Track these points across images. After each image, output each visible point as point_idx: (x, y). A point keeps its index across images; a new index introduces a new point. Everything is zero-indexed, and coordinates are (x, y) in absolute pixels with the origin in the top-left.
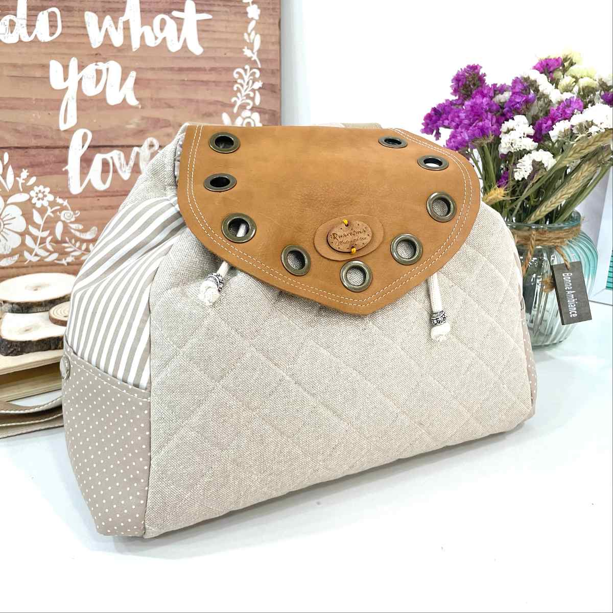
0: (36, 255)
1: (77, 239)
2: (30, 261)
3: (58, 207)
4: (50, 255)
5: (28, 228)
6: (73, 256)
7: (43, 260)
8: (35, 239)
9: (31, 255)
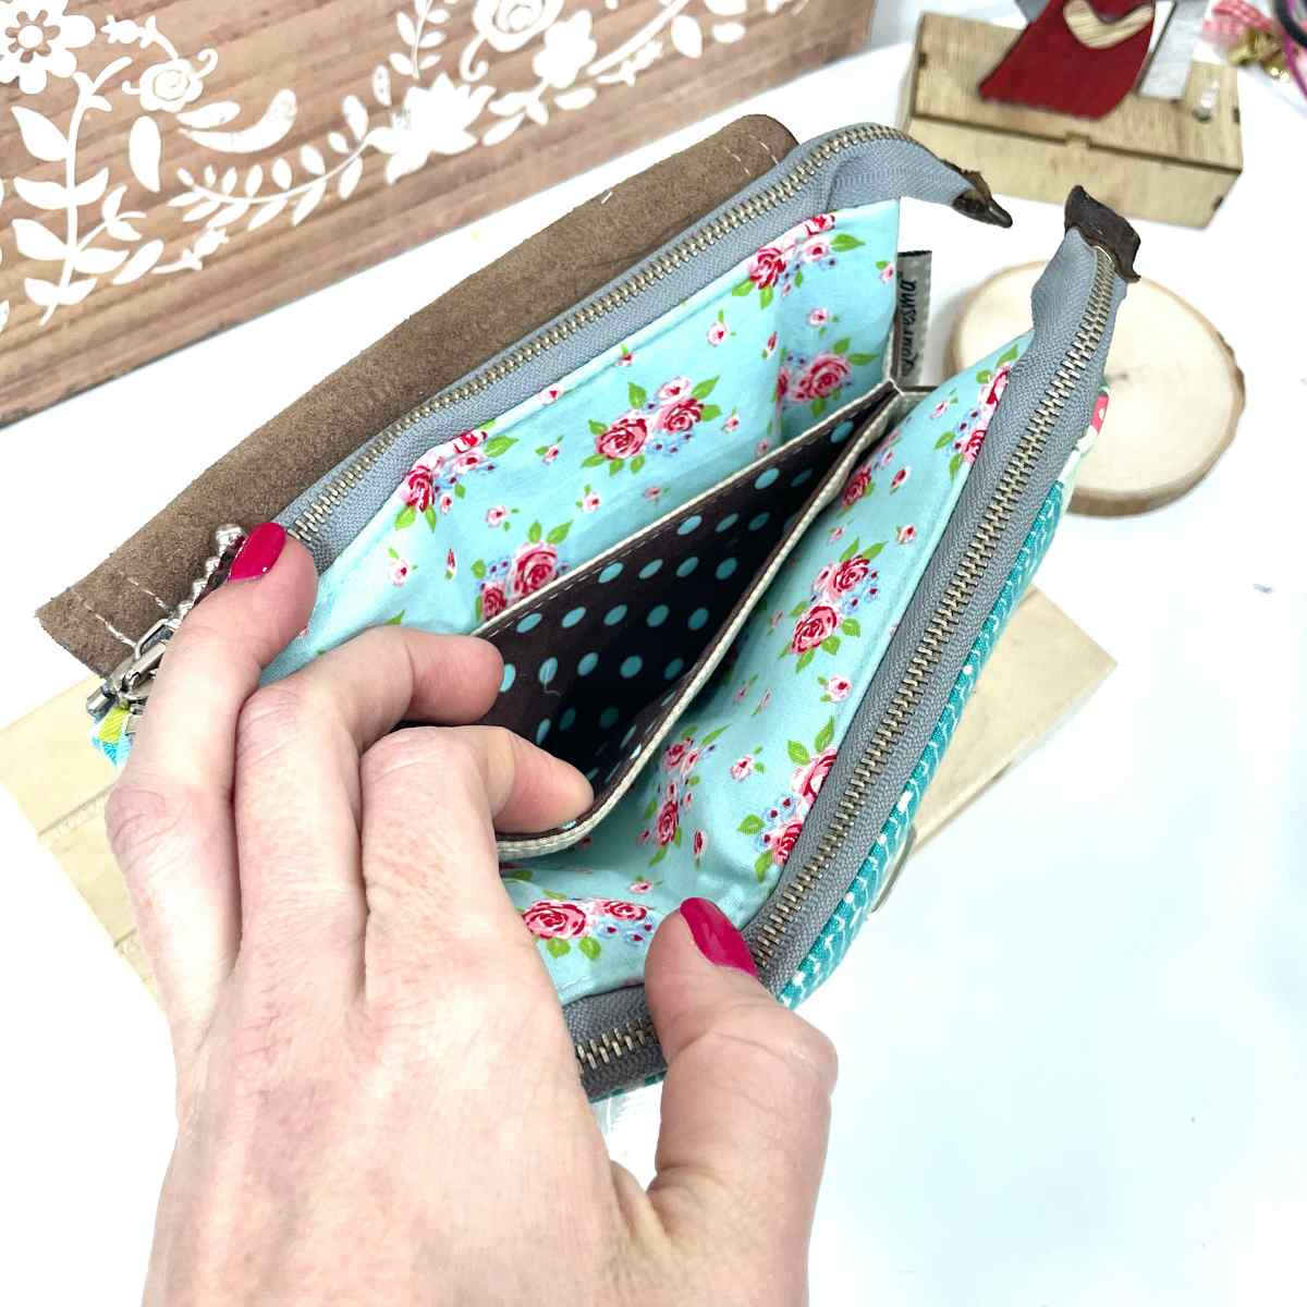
0: (77, 276)
1: (222, 162)
2: (59, 307)
3: (125, 62)
4: (130, 257)
5: (15, 194)
6: (217, 229)
7: (108, 285)
8: (55, 223)
9: (56, 282)
